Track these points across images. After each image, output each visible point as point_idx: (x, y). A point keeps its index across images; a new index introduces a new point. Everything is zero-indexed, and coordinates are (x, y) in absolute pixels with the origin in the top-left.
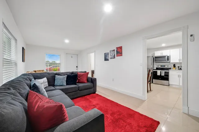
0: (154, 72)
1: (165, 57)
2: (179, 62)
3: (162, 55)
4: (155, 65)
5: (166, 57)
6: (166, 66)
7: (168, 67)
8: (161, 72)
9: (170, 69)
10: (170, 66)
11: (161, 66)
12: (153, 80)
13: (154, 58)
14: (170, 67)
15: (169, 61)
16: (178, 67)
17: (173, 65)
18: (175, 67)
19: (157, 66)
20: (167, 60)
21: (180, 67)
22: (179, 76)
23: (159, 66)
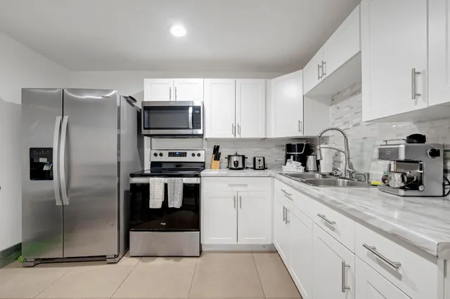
0: (133, 186)
1: (186, 108)
2: (233, 136)
3: (173, 99)
4: (147, 151)
5: (191, 110)
6: (189, 153)
7: (196, 159)
8: (166, 185)
9: (203, 166)
10: (202, 153)
11: (171, 154)
12: (133, 234)
13: (139, 114)
14: (201, 159)
15: (200, 132)
16: (229, 157)
17: (213, 149)
18: (218, 160)
19: (156, 155)
20: (191, 127)
21: (234, 159)
22: (237, 201)
23: (161, 155)
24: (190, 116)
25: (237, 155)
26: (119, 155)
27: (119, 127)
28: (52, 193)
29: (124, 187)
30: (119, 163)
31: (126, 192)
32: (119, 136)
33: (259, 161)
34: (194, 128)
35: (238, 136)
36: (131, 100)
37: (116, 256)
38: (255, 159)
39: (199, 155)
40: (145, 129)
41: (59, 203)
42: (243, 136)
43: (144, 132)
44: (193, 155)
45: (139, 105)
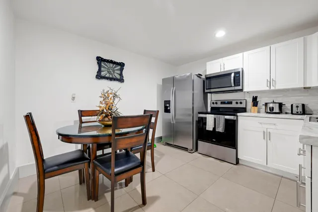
0: (200, 118)
1: (230, 74)
2: (268, 89)
3: (222, 70)
4: (209, 101)
5: (233, 75)
6: (234, 102)
7: (239, 105)
8: (215, 119)
9: (244, 110)
10: (244, 101)
11: (222, 103)
13: (204, 81)
14: (243, 106)
15: (240, 88)
16: (266, 104)
17: (252, 99)
18: (256, 106)
19: (213, 103)
20: (233, 85)
21: (271, 105)
22: (267, 136)
23: (216, 103)
24: (232, 79)
25: (274, 102)
26: (193, 104)
27: (193, 90)
28: (170, 120)
29: (196, 119)
30: (193, 108)
31: (196, 121)
32: (193, 94)
33: (297, 107)
34: (235, 86)
35: (272, 88)
36: (199, 76)
37: (192, 150)
38: (292, 105)
39: (241, 103)
40: (207, 89)
41: (172, 122)
42: (277, 88)
43: (206, 91)
44: (237, 103)
45: (203, 77)
